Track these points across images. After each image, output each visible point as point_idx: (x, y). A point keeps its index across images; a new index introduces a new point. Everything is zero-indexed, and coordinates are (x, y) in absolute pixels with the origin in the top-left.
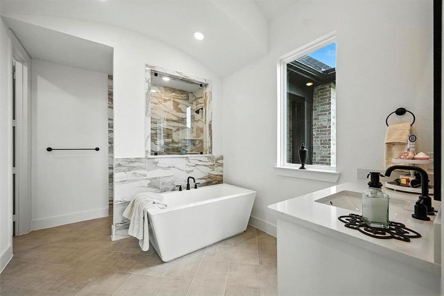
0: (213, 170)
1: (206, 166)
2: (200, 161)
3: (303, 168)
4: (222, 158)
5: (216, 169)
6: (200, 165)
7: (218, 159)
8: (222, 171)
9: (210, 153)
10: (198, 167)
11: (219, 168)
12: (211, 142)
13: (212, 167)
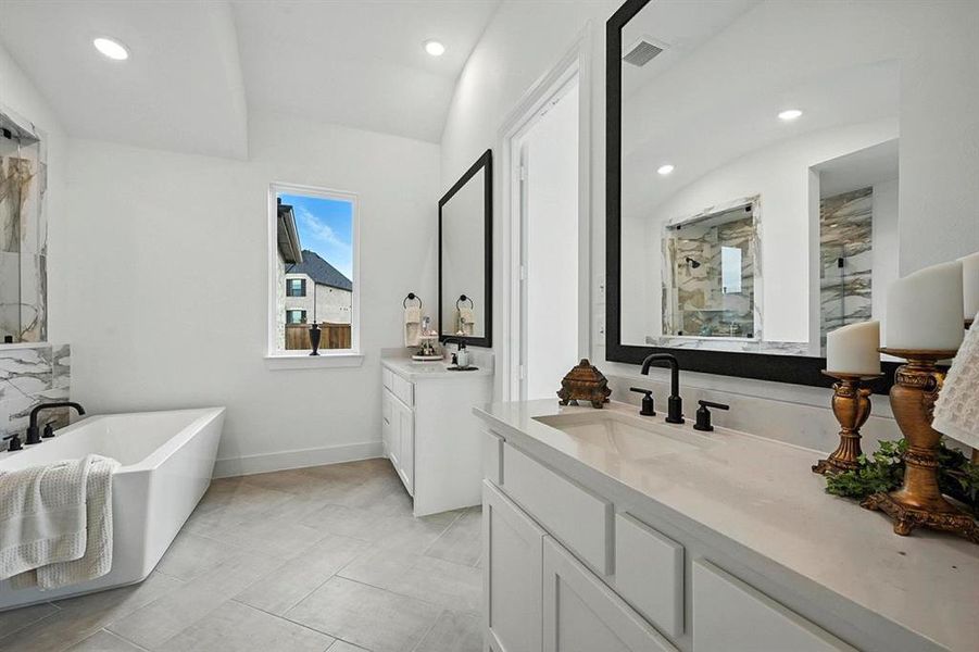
0: (50, 388)
1: (33, 375)
2: (21, 362)
3: (315, 353)
4: (66, 352)
5: (55, 381)
6: (22, 375)
7: (59, 356)
8: (68, 388)
9: (43, 338)
10: (16, 381)
11: (61, 378)
12: (45, 308)
13: (46, 378)
